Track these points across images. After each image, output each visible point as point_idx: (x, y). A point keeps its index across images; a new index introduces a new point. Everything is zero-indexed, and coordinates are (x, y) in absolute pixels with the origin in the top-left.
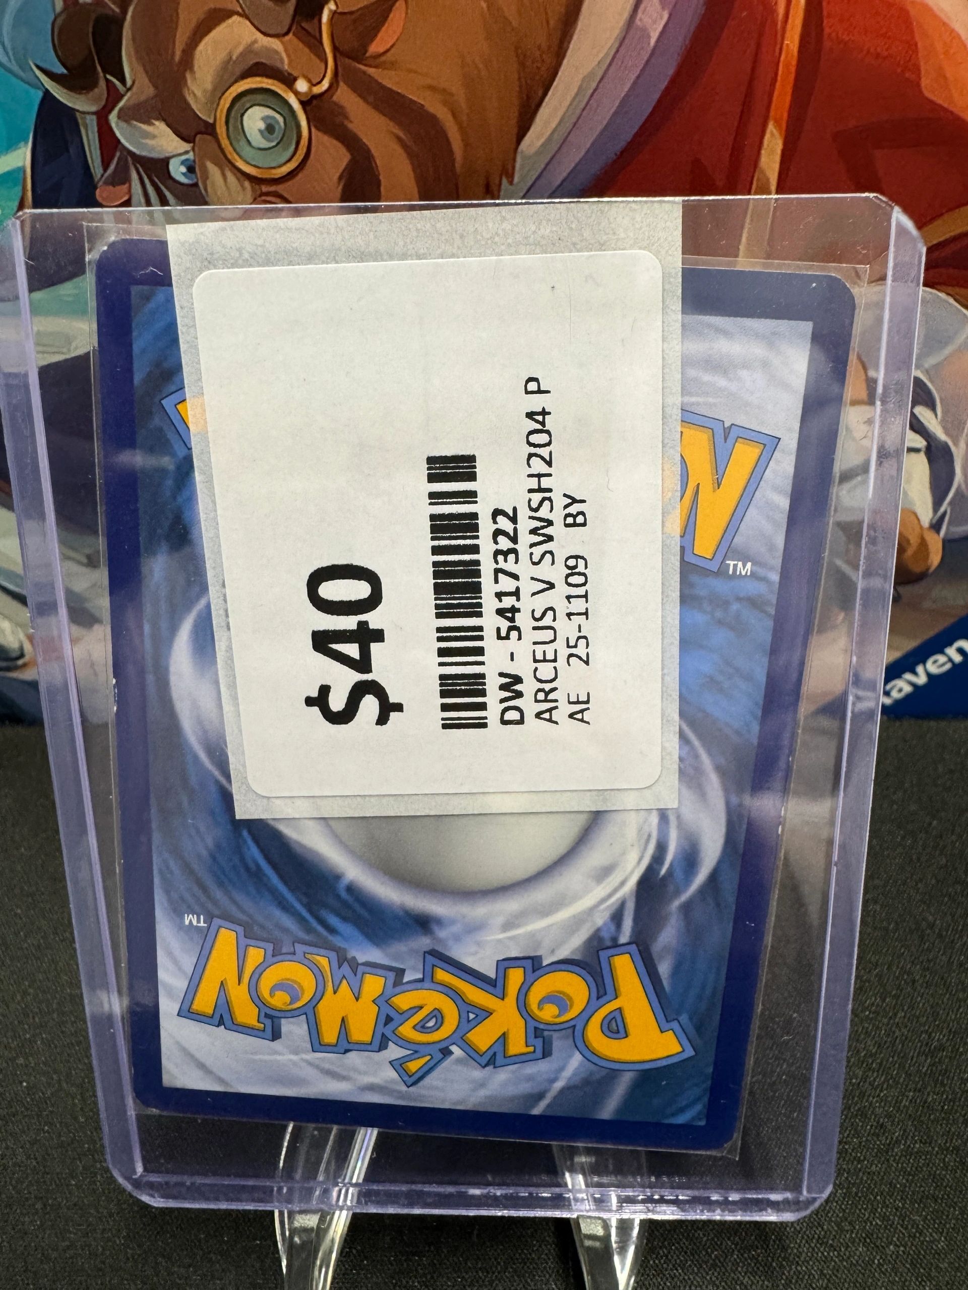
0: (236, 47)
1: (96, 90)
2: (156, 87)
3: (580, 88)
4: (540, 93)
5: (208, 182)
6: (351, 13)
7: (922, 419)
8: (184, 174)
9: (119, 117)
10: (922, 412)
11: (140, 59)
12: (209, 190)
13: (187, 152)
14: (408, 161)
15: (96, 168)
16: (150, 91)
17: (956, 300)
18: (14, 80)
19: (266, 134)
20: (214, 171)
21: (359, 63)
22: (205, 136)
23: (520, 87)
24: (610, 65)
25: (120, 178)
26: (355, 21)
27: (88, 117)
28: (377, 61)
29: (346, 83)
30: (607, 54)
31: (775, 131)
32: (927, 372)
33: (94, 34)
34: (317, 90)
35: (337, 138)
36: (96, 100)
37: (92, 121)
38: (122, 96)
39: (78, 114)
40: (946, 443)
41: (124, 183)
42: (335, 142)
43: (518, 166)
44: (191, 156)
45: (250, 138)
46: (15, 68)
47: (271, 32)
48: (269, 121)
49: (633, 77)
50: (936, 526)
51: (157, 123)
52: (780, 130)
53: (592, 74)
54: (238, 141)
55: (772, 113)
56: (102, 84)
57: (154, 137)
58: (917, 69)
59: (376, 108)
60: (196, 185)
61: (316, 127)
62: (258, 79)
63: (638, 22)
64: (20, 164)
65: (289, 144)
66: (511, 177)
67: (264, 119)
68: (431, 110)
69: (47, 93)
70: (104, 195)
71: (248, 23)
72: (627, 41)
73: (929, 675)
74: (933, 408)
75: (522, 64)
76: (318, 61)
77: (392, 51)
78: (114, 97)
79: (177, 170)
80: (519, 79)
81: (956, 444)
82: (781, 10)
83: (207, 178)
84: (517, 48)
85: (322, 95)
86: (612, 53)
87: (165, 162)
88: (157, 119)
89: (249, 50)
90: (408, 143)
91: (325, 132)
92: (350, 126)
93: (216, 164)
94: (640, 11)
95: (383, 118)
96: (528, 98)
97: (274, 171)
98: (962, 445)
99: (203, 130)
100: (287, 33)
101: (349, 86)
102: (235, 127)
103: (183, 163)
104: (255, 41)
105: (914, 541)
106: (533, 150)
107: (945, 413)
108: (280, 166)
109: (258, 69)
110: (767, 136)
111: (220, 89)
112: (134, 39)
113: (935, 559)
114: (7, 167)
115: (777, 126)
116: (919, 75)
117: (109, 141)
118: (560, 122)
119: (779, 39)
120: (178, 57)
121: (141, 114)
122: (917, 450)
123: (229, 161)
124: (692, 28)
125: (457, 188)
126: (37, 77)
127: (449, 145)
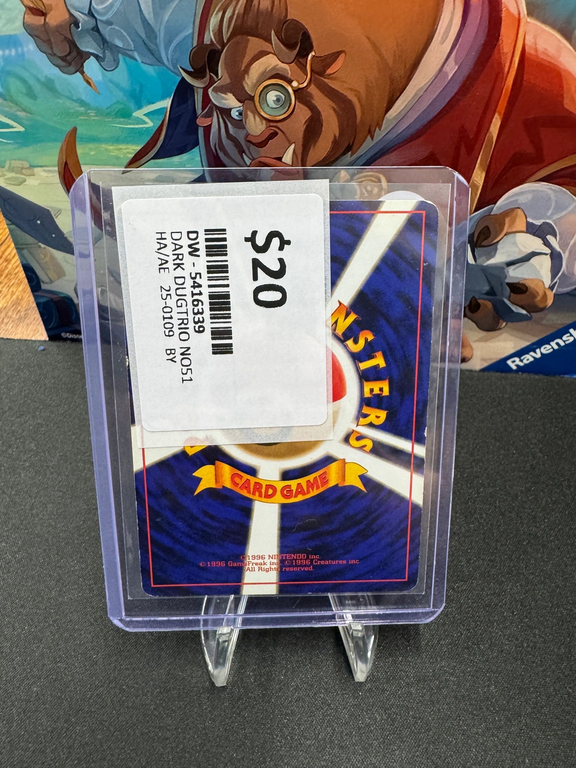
0: (269, 67)
1: (205, 79)
2: (231, 80)
3: (416, 94)
4: (398, 95)
5: (247, 120)
6: (321, 57)
7: (549, 240)
8: (237, 116)
9: (213, 90)
10: (550, 238)
11: (226, 68)
12: (247, 123)
13: (240, 107)
14: (336, 118)
15: (199, 111)
16: (228, 81)
17: (570, 192)
19: (276, 102)
20: (250, 114)
21: (321, 77)
23: (390, 92)
24: (430, 85)
25: (209, 115)
26: (322, 60)
27: (199, 89)
28: (329, 76)
30: (428, 82)
31: (498, 117)
32: (554, 221)
33: (208, 57)
34: (301, 86)
35: (306, 106)
36: (205, 83)
37: (201, 92)
38: (216, 82)
39: (195, 88)
40: (560, 252)
41: (209, 117)
43: (384, 123)
44: (241, 108)
45: (269, 103)
46: (171, 68)
47: (285, 62)
48: (278, 97)
49: (439, 91)
50: (551, 288)
51: (229, 94)
52: (500, 117)
54: (263, 104)
55: (497, 110)
56: (208, 76)
57: (226, 99)
58: (562, 96)
59: (326, 96)
61: (299, 101)
62: (276, 80)
63: (444, 69)
64: (166, 106)
65: (285, 107)
66: (380, 127)
67: (276, 96)
68: (350, 98)
69: (183, 79)
70: (200, 121)
71: (276, 57)
72: (438, 77)
74: (555, 236)
75: (392, 83)
76: (303, 74)
77: (337, 72)
78: (212, 82)
79: (234, 114)
80: (390, 88)
81: (564, 253)
82: (506, 69)
83: (247, 118)
84: (390, 76)
85: (303, 88)
86: (432, 81)
87: (230, 110)
88: (229, 92)
89: (274, 68)
90: (337, 111)
91: (302, 103)
92: (313, 101)
93: (252, 112)
94: (446, 64)
95: (328, 100)
96: (393, 96)
97: (276, 117)
98: (567, 253)
99: (249, 98)
100: (292, 63)
101: (315, 85)
102: (263, 98)
103: (237, 111)
104: (277, 65)
105: (541, 293)
106: (391, 117)
107: (560, 239)
109: (277, 76)
110: (494, 120)
112: (225, 59)
113: (550, 302)
114: (159, 108)
115: (500, 114)
116: (563, 99)
117: (206, 100)
118: (405, 107)
119: (504, 80)
120: (243, 69)
121: (223, 89)
122: (546, 254)
123: (258, 112)
124: (467, 73)
125: (356, 130)
126: (180, 72)
127: (355, 113)
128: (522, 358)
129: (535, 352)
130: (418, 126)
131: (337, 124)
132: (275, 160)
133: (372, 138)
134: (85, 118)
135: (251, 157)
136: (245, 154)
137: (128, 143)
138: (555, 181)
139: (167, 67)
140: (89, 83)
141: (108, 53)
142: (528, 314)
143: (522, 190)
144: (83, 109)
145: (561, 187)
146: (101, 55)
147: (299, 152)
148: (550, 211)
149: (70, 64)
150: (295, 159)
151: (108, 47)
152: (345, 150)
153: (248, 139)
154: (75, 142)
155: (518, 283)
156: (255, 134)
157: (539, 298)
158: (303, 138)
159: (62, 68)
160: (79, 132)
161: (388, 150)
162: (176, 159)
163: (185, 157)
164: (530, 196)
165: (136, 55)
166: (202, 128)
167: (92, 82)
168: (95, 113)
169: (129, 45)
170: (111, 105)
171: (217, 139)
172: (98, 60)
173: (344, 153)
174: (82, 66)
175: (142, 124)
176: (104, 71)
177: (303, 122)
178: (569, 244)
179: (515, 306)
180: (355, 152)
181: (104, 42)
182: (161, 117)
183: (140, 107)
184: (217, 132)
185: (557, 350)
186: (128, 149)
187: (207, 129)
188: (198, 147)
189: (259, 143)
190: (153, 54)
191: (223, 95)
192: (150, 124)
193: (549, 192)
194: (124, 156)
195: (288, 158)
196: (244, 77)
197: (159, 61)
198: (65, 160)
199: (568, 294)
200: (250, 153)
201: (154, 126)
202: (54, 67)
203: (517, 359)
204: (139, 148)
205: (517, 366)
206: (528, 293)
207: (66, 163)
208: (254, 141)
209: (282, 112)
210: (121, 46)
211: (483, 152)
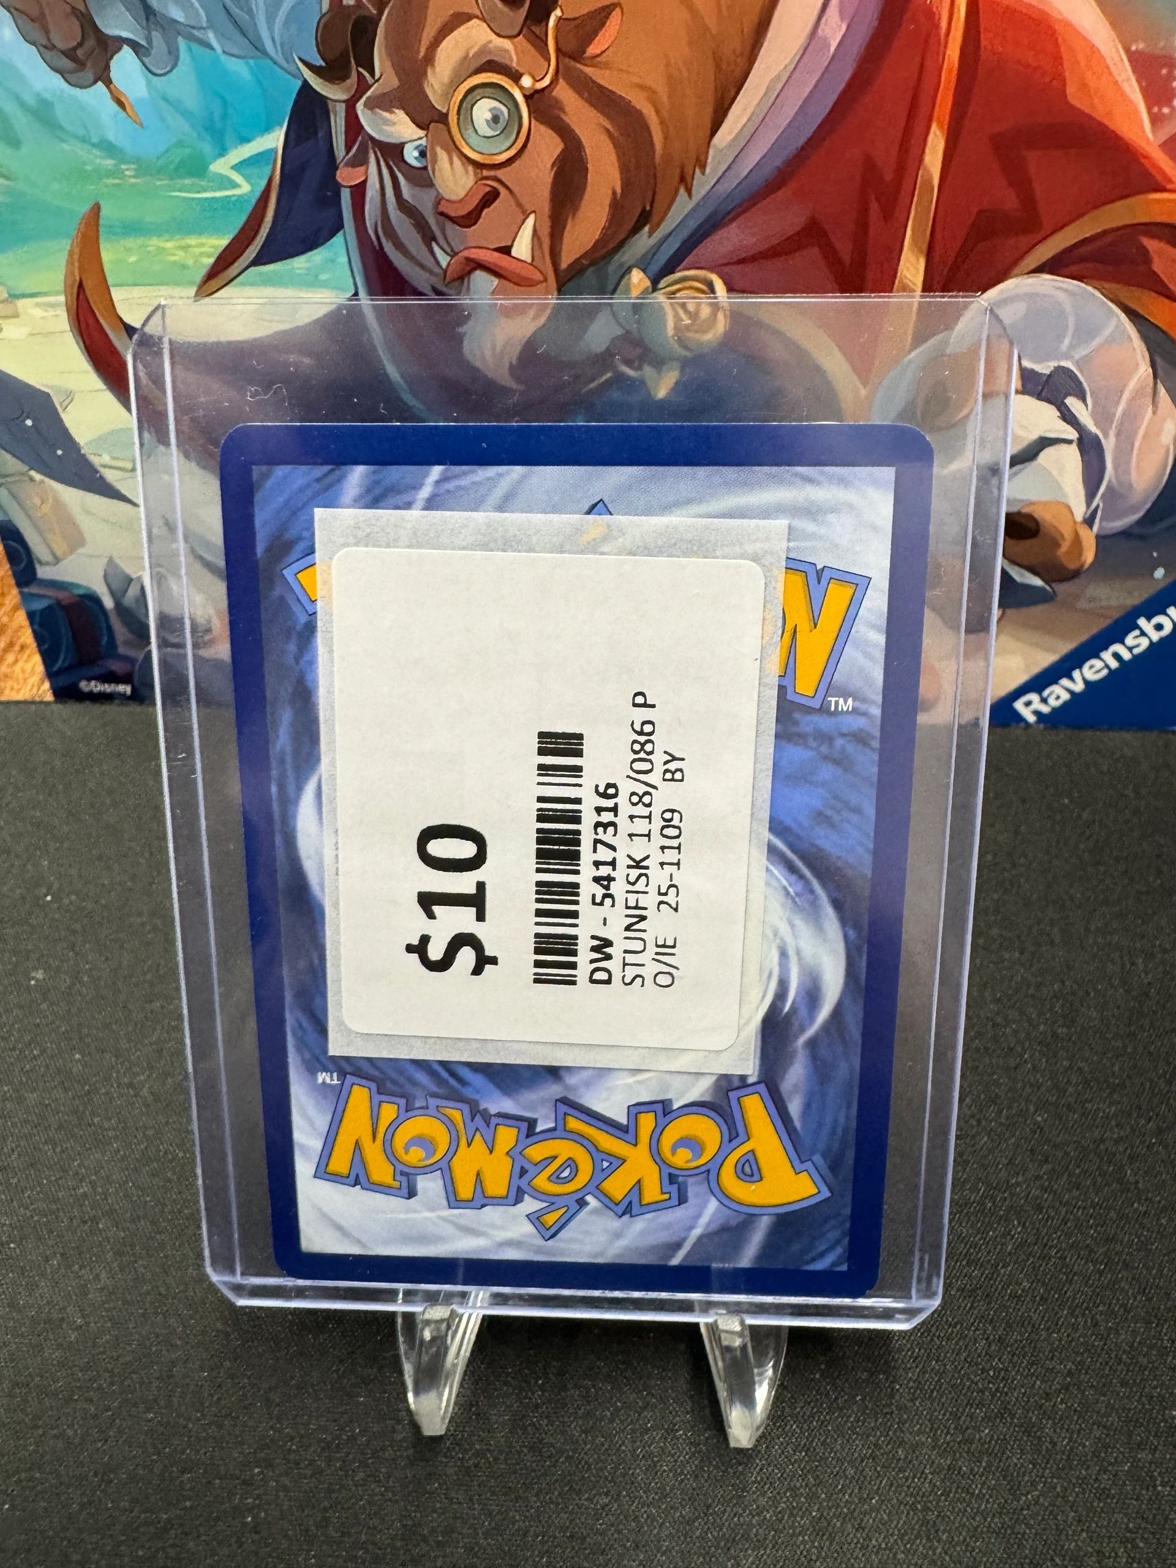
0: (472, 47)
1: (348, 81)
2: (400, 80)
3: (768, 90)
4: (733, 92)
5: (437, 167)
6: (575, 19)
7: (1073, 410)
8: (416, 158)
9: (365, 105)
10: (1072, 402)
11: (389, 55)
12: (437, 173)
13: (420, 138)
14: (613, 151)
15: (340, 152)
16: (395, 82)
18: (277, 69)
19: (492, 124)
20: (442, 155)
21: (579, 62)
22: (441, 126)
23: (716, 87)
24: (794, 69)
25: (360, 161)
26: (577, 27)
27: (338, 105)
28: (593, 61)
29: (564, 79)
30: (792, 60)
31: (938, 132)
32: (1077, 363)
33: (352, 32)
34: (540, 85)
35: (553, 129)
36: (348, 89)
37: (341, 109)
38: (371, 86)
39: (329, 102)
40: (1097, 437)
41: (361, 165)
42: (550, 132)
43: (710, 158)
44: (423, 142)
45: (476, 127)
46: (280, 59)
47: (504, 34)
48: (495, 112)
50: (1089, 521)
51: (397, 111)
52: (942, 132)
53: (778, 77)
54: (466, 129)
55: (935, 116)
56: (354, 75)
57: (393, 123)
58: (1062, 78)
59: (589, 102)
60: (425, 168)
61: (537, 120)
62: (490, 74)
63: (820, 31)
64: (274, 146)
65: (511, 134)
66: (703, 167)
67: (490, 110)
68: (637, 106)
69: (305, 83)
70: (344, 176)
71: (485, 25)
72: (810, 48)
73: (1086, 682)
74: (1083, 399)
75: (718, 67)
76: (542, 60)
77: (607, 52)
78: (363, 87)
79: (411, 155)
82: (944, 25)
83: (436, 160)
84: (714, 53)
85: (543, 90)
86: (797, 58)
87: (400, 147)
88: (398, 108)
89: (484, 50)
90: (616, 134)
91: (542, 123)
92: (566, 118)
93: (445, 150)
94: (823, 23)
95: (595, 112)
96: (722, 97)
97: (496, 157)
98: (1112, 438)
99: (436, 118)
100: (518, 35)
101: (567, 83)
102: (465, 117)
103: (416, 148)
104: (490, 42)
105: (1067, 533)
106: (724, 144)
107: (1094, 406)
108: (501, 153)
109: (491, 66)
110: (931, 137)
111: (455, 83)
112: (386, 38)
113: (1089, 556)
114: (261, 149)
115: (940, 127)
116: (1064, 85)
117: (354, 126)
118: (749, 120)
119: (942, 48)
120: (422, 54)
121: (384, 102)
122: (1070, 442)
123: (457, 147)
124: (868, 39)
125: (655, 175)
126: (298, 68)
127: (651, 136)
128: (1045, 693)
129: (1071, 679)
130: (778, 162)
131: (616, 165)
132: (497, 254)
133: (689, 191)
134: (116, 181)
135: (449, 250)
136: (438, 244)
137: (200, 232)
138: (1067, 271)
139: (271, 59)
140: (121, 104)
141: (156, 35)
142: (1048, 588)
143: (1005, 295)
144: (109, 163)
145: (1082, 285)
146: (143, 43)
147: (545, 232)
148: (1067, 342)
149: (81, 64)
150: (537, 247)
151: (157, 23)
152: (637, 221)
153: (441, 208)
154: (97, 239)
155: (1019, 513)
156: (454, 198)
157: (1065, 547)
158: (552, 200)
159: (67, 76)
160: (105, 212)
161: (724, 218)
162: (299, 263)
163: (317, 256)
164: (1020, 308)
165: (211, 37)
166: (348, 190)
167: (127, 100)
168: (135, 170)
169: (198, 14)
170: (167, 151)
171: (379, 213)
172: (137, 53)
173: (636, 229)
174: (107, 68)
175: (227, 189)
176: (150, 75)
177: (549, 165)
178: (1114, 415)
179: (1017, 568)
180: (658, 225)
181: (148, 14)
182: (267, 171)
183: (222, 152)
184: (379, 198)
185: (1116, 670)
186: (202, 245)
187: (359, 191)
188: (341, 233)
189: (463, 217)
190: (244, 34)
191: (386, 114)
192: (245, 188)
193: (1061, 296)
194: (196, 262)
195: (522, 248)
196: (425, 74)
197: (258, 47)
198: (78, 278)
199: (1125, 534)
200: (446, 238)
201: (252, 191)
202: (53, 73)
203: (1034, 697)
204: (224, 242)
205: (1037, 713)
206: (1041, 533)
207: (81, 285)
208: (453, 214)
209: (504, 148)
210: (181, 20)
211: (916, 210)
